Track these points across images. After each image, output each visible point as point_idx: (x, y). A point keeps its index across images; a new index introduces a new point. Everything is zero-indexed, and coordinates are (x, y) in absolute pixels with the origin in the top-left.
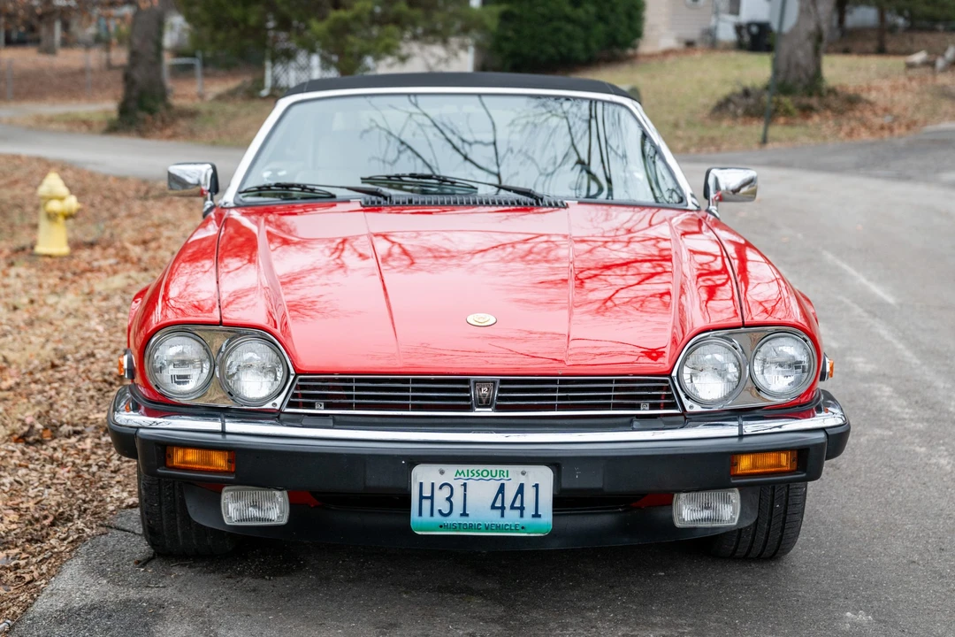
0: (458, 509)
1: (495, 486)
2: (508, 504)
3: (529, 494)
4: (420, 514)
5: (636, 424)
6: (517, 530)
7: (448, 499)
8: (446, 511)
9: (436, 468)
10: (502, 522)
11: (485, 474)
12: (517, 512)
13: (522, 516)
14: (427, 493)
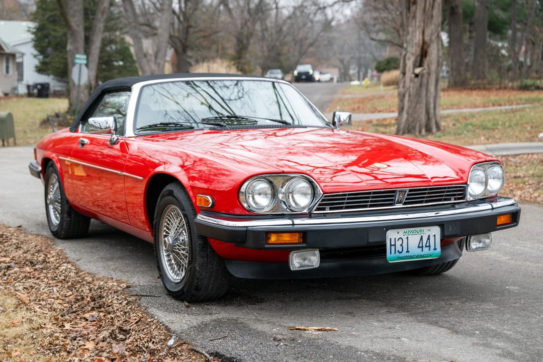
0: (405, 250)
1: (419, 237)
2: (424, 245)
3: (432, 239)
4: (391, 253)
5: (457, 206)
6: (428, 257)
7: (401, 245)
8: (400, 251)
9: (396, 231)
10: (422, 253)
11: (415, 232)
12: (428, 248)
13: (430, 250)
14: (393, 243)
